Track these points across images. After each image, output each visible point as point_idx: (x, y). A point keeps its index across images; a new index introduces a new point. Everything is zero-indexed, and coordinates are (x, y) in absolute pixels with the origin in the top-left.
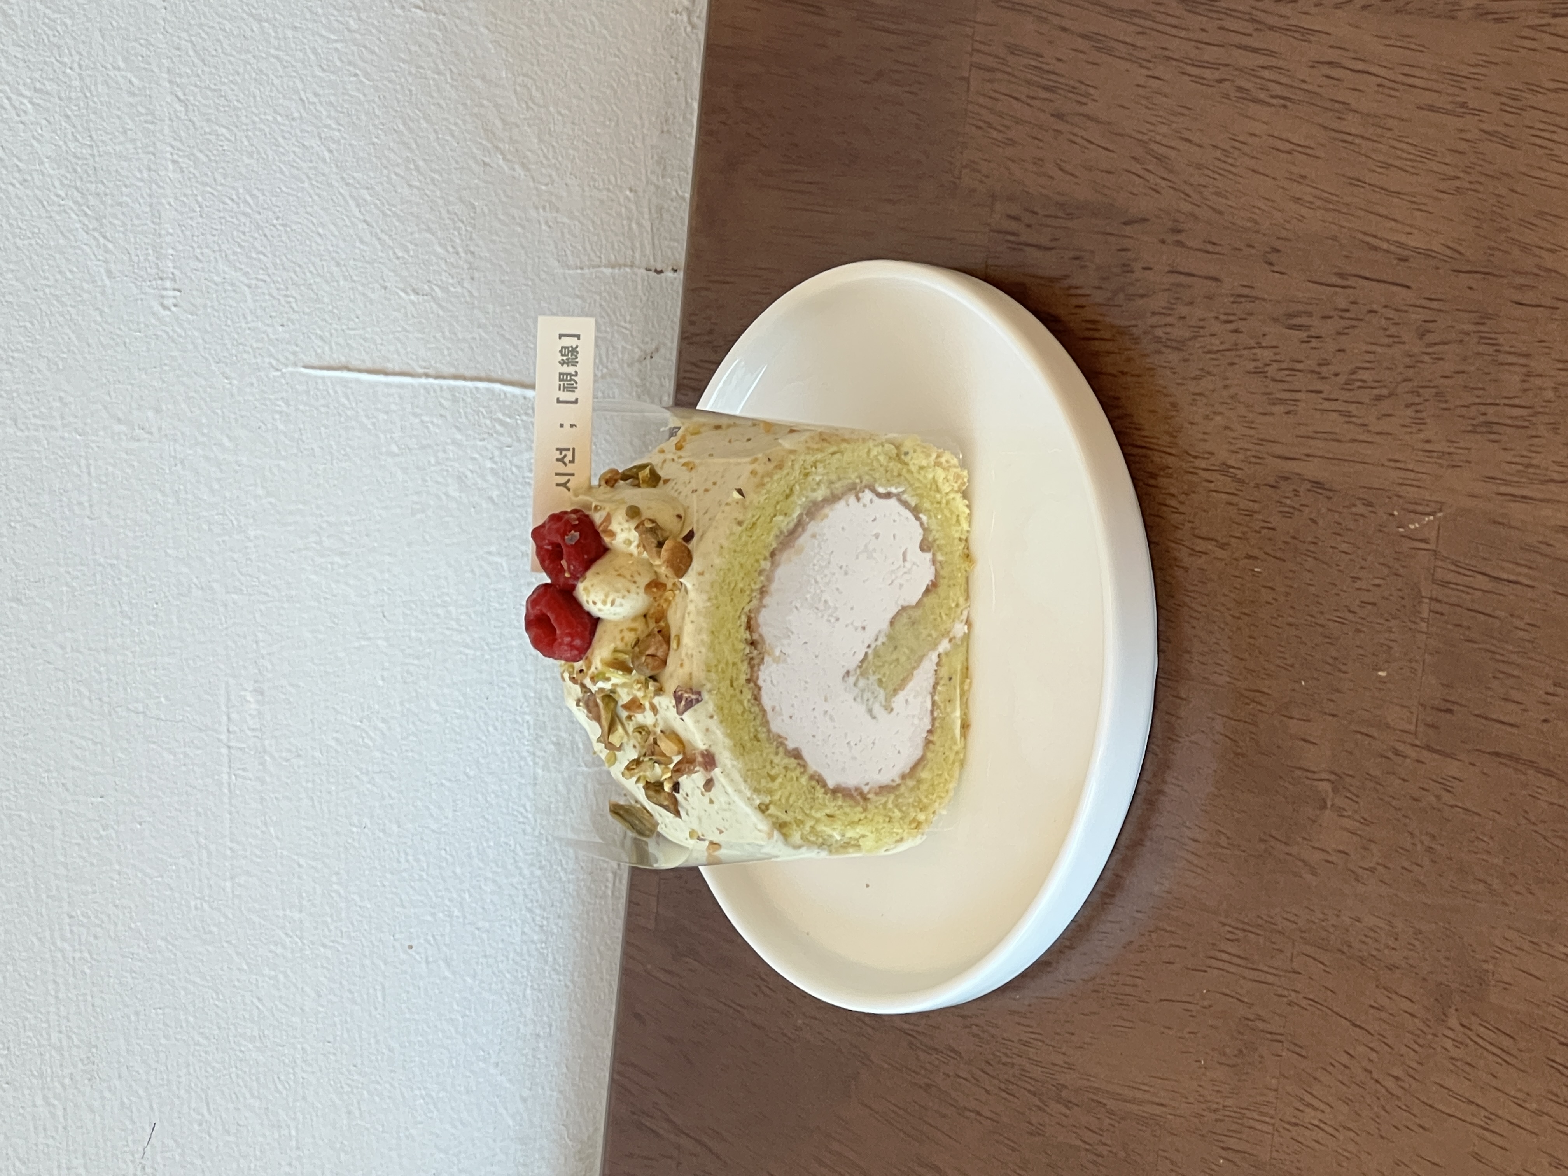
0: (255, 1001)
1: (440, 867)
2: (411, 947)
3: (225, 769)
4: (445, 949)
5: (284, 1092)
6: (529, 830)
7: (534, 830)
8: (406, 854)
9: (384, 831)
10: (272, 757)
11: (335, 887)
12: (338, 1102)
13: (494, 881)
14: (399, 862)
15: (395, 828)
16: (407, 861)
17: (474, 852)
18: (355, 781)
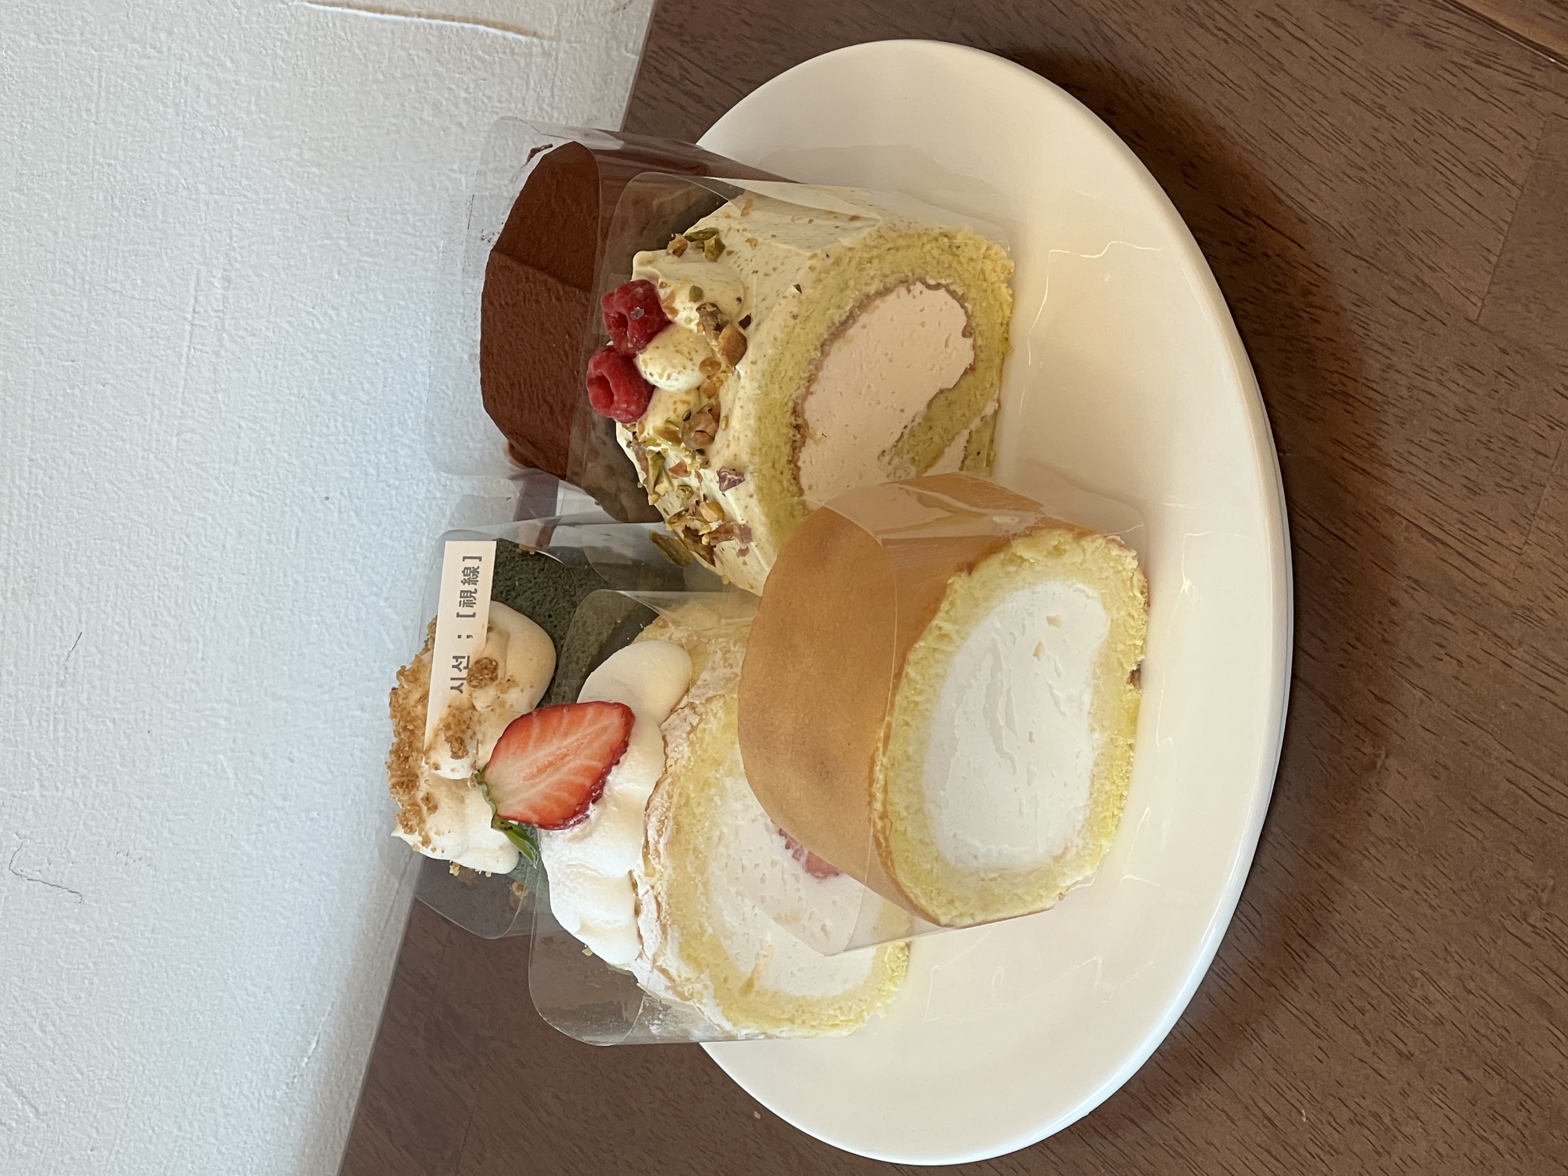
0: (184, 537)
1: (364, 433)
2: (327, 498)
3: (186, 343)
4: (356, 501)
5: (198, 613)
6: (447, 404)
7: (451, 404)
8: (336, 421)
9: (319, 401)
10: (230, 335)
11: (269, 446)
12: (244, 623)
13: (409, 447)
14: (328, 427)
15: (329, 399)
16: (336, 427)
17: (395, 421)
18: (300, 358)
